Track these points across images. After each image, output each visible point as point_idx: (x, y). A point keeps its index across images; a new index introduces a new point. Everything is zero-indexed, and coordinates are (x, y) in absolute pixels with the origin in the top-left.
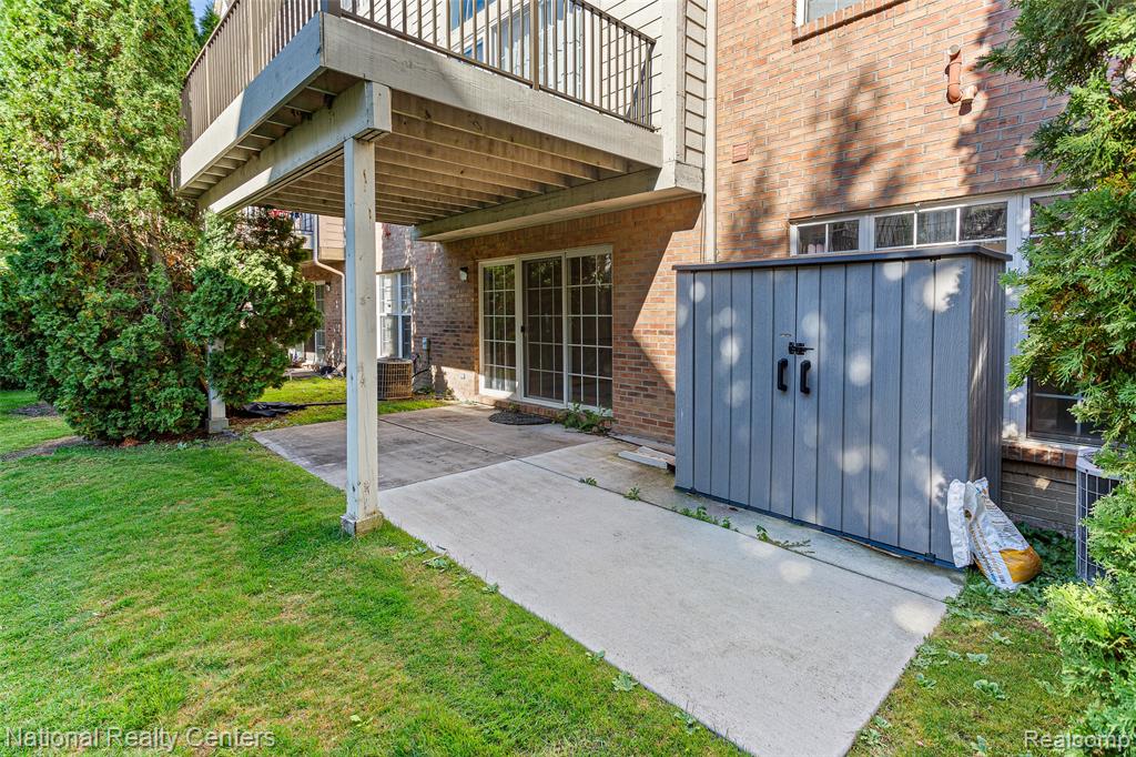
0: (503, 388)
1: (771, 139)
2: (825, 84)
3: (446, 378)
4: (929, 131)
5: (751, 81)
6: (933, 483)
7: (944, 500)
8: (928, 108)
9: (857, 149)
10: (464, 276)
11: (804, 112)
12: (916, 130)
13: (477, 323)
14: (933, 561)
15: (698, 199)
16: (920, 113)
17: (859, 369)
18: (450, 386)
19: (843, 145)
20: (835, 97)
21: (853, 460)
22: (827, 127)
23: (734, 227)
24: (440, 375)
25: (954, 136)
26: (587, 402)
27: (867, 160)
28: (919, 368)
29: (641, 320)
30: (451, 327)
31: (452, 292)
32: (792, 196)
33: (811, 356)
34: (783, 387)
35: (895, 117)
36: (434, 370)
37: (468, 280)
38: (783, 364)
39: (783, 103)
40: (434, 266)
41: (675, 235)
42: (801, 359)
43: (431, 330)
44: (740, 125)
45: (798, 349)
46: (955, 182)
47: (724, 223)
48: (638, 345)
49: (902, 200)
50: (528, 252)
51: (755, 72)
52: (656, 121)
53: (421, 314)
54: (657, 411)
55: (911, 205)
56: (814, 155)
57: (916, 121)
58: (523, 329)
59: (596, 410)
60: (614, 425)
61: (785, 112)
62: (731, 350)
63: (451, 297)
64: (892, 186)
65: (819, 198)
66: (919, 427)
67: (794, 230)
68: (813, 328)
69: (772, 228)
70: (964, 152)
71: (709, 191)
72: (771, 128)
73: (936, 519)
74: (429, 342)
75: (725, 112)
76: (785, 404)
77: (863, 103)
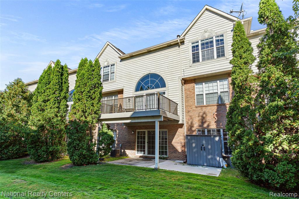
0: (142, 154)
1: (193, 118)
2: (200, 113)
3: (126, 152)
4: (212, 120)
5: (190, 110)
6: (218, 158)
7: (220, 160)
8: (212, 118)
9: (204, 121)
10: (133, 132)
11: (197, 116)
12: (211, 120)
13: (135, 141)
14: (219, 167)
15: (183, 124)
16: (211, 118)
17: (210, 147)
18: (127, 154)
19: (202, 120)
20: (201, 114)
21: (210, 157)
22: (200, 118)
23: (188, 128)
24: (124, 152)
25: (214, 121)
26: (162, 155)
27: (205, 122)
28: (216, 147)
29: (173, 141)
30: (129, 142)
31: (129, 135)
32: (196, 126)
33: (204, 146)
34: (202, 150)
35: (208, 118)
36: (122, 151)
37: (134, 133)
38: (201, 147)
39: (195, 114)
40: (124, 130)
41: (179, 129)
42: (203, 146)
43: (122, 143)
44: (189, 115)
45: (203, 145)
46: (215, 126)
47: (187, 127)
48: (173, 145)
49: (210, 128)
50: (149, 129)
51: (191, 109)
52: (178, 114)
53: (119, 139)
54: (177, 155)
55: (211, 128)
56: (199, 121)
57: (211, 119)
58: (147, 142)
59: (165, 156)
60: (168, 158)
61: (195, 115)
62: (194, 145)
63: (129, 136)
64: (208, 126)
65: (200, 126)
66: (217, 153)
67: (197, 130)
68: (204, 142)
69: (193, 129)
70: (216, 123)
71: (185, 123)
72: (193, 117)
73: (219, 163)
74: (122, 145)
75: (187, 114)
76: (202, 152)
77: (204, 115)
